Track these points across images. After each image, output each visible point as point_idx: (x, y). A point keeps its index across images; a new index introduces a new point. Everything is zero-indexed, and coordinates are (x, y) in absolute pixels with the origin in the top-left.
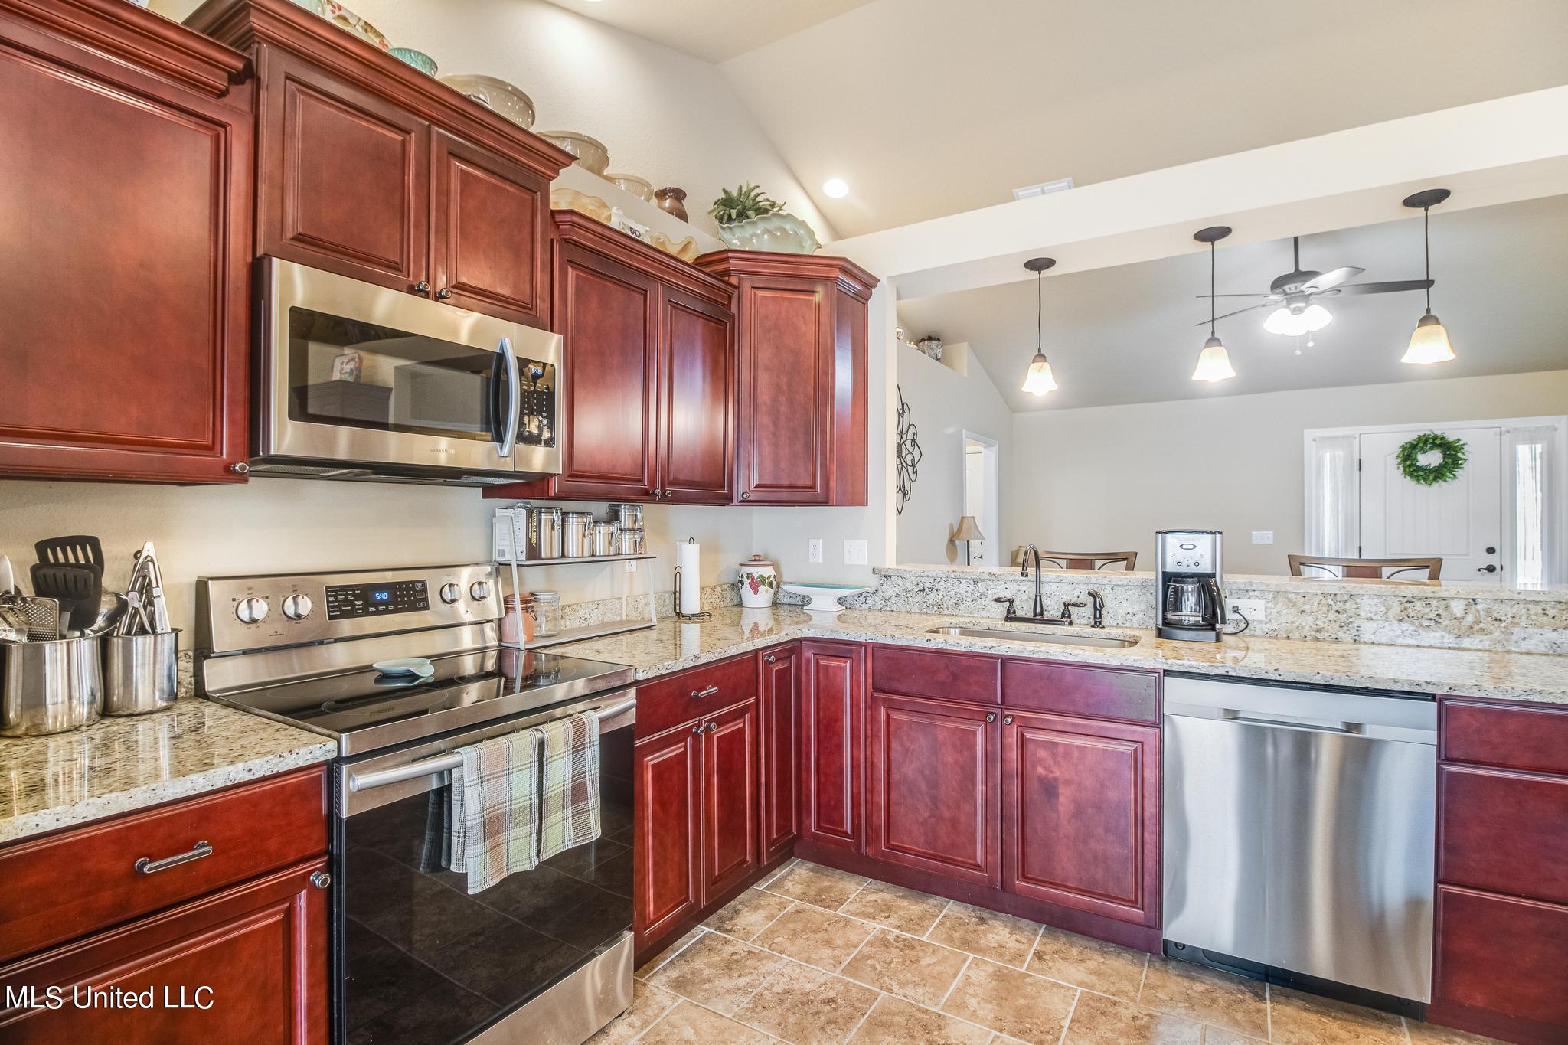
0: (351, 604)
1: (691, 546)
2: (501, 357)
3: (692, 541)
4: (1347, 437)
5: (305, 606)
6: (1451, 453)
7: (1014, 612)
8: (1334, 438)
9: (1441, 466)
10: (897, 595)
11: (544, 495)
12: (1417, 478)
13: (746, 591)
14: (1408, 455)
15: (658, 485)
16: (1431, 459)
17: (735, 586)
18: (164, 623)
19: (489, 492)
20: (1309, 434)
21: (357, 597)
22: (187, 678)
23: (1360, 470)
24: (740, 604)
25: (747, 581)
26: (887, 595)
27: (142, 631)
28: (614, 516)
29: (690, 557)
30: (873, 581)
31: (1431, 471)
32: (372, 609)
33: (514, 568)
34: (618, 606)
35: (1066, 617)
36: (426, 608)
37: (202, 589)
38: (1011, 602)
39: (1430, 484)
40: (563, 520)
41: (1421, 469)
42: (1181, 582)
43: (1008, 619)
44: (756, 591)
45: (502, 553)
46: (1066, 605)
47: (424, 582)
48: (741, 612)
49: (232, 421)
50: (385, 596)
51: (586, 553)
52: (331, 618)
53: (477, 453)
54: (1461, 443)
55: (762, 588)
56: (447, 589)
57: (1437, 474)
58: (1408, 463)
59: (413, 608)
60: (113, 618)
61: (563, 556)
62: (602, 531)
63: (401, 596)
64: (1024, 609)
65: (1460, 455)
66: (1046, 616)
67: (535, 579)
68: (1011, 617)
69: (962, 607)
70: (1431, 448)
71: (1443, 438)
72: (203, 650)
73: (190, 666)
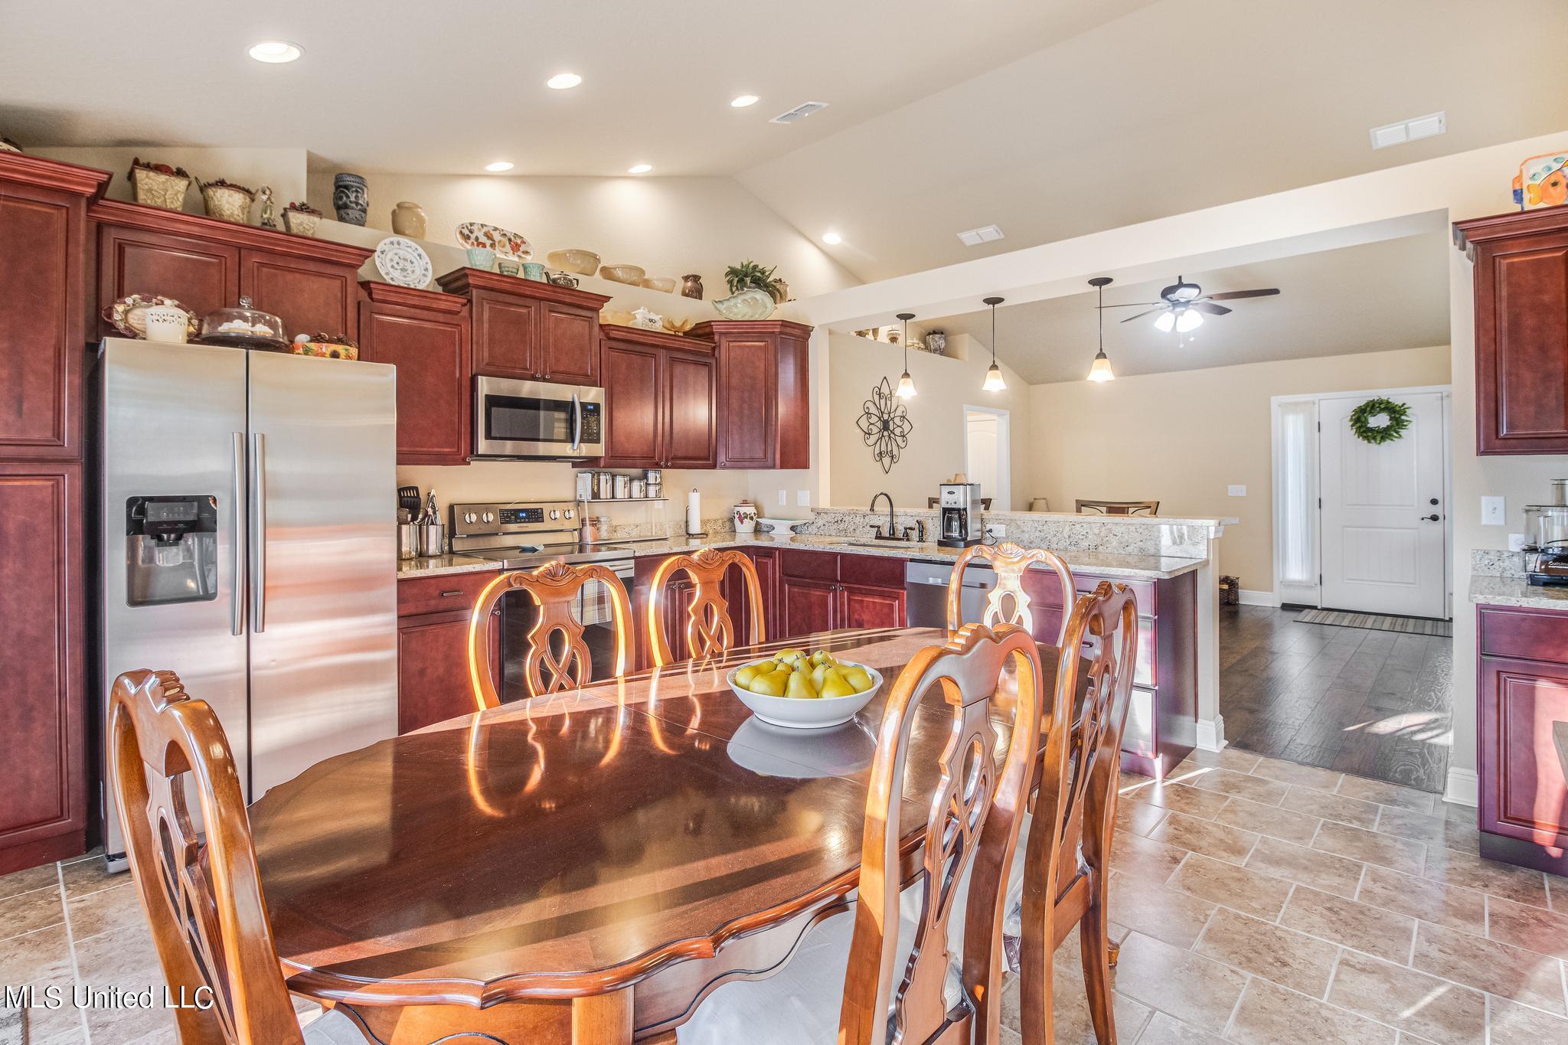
0: (509, 517)
1: (695, 493)
2: (573, 403)
3: (695, 490)
4: (1306, 403)
5: (491, 517)
6: (1397, 415)
7: (880, 534)
8: (1296, 404)
9: (1388, 428)
10: (824, 525)
11: (598, 466)
12: (1366, 438)
13: (737, 521)
14: (1360, 420)
15: (664, 460)
16: (1380, 421)
17: (732, 520)
18: (439, 521)
19: (574, 465)
20: (1275, 401)
21: (512, 515)
22: (446, 548)
23: (1319, 431)
24: (735, 531)
25: (737, 516)
26: (819, 525)
27: (432, 524)
28: (645, 477)
29: (695, 499)
30: (812, 516)
31: (1378, 432)
32: (518, 520)
33: (586, 503)
34: (650, 527)
35: (907, 537)
36: (543, 521)
37: (451, 508)
38: (879, 527)
39: (1380, 443)
40: (613, 479)
41: (1371, 430)
42: (951, 513)
43: (877, 538)
44: (742, 522)
45: (581, 496)
46: (906, 529)
47: (542, 509)
48: (735, 535)
49: (465, 441)
50: (524, 515)
51: (626, 497)
52: (501, 523)
53: (567, 449)
54: (1405, 406)
55: (745, 521)
56: (552, 513)
57: (1384, 434)
58: (1358, 425)
59: (537, 521)
60: (423, 519)
61: (613, 497)
62: (636, 485)
63: (532, 515)
64: (886, 533)
65: (1403, 417)
66: (896, 536)
67: (599, 510)
68: (879, 537)
69: (857, 532)
70: (1379, 413)
71: (1388, 402)
72: (452, 534)
73: (447, 541)
